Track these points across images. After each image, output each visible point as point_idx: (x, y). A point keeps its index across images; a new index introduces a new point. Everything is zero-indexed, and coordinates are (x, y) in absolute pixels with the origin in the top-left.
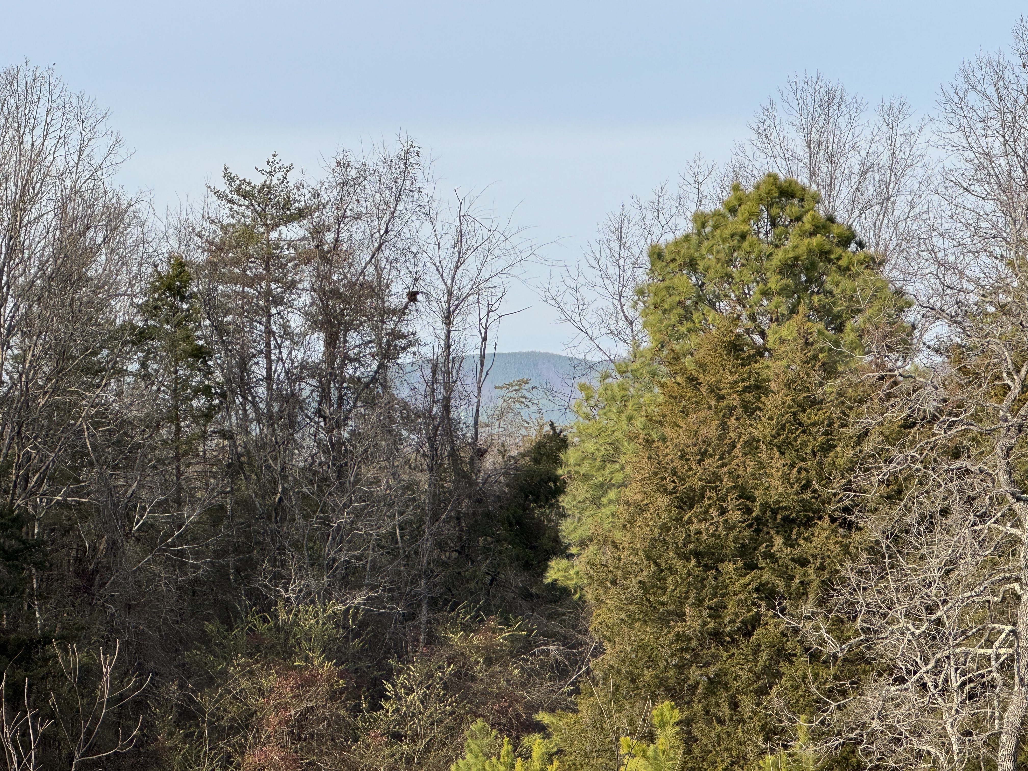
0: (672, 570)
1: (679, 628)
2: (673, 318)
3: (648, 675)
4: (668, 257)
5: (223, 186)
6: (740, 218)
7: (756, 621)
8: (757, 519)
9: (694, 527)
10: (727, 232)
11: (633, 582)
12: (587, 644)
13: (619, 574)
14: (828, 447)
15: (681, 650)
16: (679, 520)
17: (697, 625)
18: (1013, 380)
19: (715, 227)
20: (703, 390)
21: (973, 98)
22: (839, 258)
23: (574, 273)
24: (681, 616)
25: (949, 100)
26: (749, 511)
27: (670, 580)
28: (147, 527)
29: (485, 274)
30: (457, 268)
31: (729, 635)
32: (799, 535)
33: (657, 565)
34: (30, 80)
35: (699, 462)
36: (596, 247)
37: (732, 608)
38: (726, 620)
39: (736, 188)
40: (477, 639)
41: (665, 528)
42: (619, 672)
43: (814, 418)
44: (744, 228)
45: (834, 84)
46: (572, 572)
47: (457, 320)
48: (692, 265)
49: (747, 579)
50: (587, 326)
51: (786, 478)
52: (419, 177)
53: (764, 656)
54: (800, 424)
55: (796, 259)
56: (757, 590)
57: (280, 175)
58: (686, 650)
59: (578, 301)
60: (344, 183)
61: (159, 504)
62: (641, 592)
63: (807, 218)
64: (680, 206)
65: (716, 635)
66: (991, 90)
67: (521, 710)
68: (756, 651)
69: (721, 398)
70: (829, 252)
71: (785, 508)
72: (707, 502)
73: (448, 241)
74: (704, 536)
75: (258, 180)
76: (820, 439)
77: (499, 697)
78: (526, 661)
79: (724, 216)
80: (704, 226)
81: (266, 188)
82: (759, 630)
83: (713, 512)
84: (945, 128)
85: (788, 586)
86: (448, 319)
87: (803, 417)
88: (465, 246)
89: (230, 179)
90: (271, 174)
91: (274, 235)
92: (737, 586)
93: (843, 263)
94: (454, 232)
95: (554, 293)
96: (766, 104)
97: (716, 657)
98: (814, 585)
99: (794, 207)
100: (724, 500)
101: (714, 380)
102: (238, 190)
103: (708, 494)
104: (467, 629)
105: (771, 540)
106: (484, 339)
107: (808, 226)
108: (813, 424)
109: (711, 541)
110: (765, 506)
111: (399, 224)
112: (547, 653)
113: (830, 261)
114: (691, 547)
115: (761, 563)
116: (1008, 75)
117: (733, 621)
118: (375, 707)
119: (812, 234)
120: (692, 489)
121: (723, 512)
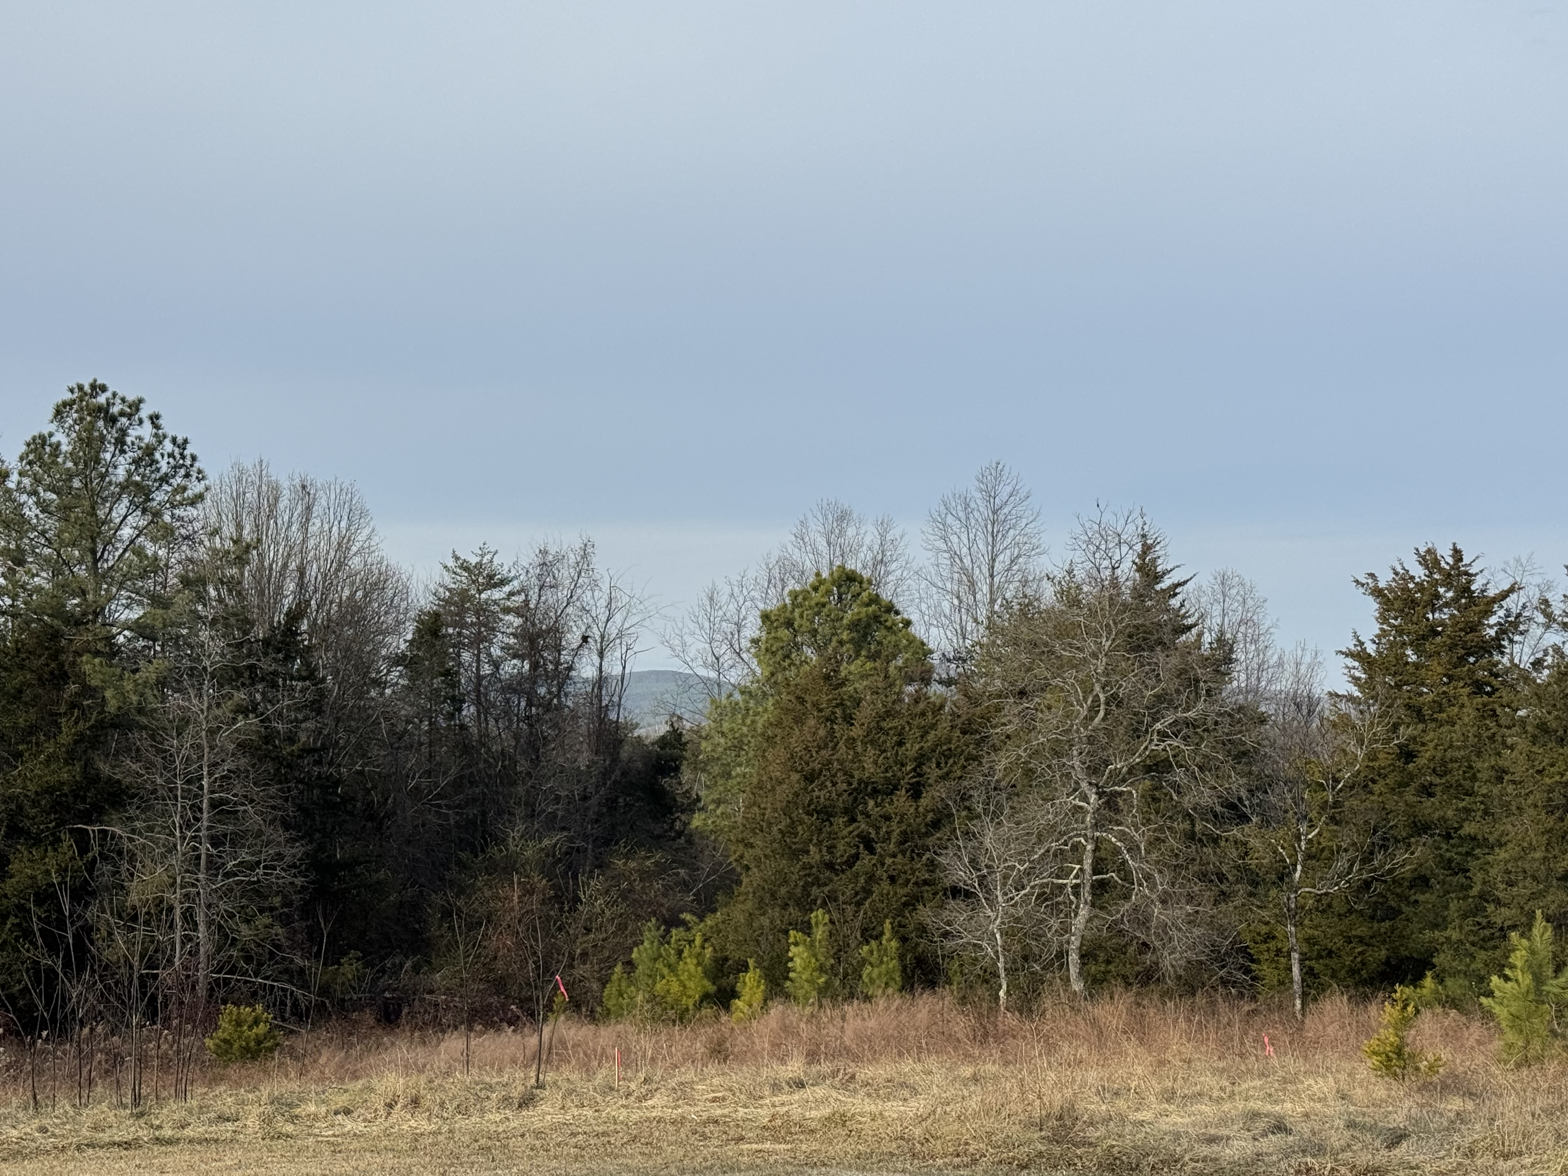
0: (802, 822)
1: (805, 859)
2: (778, 658)
3: (783, 890)
4: (773, 618)
5: (451, 563)
6: (820, 593)
7: (856, 857)
8: (855, 789)
9: (817, 793)
10: (813, 603)
11: (775, 829)
12: (703, 869)
13: (764, 824)
14: (900, 744)
15: (805, 875)
16: (805, 789)
17: (818, 857)
18: (1082, 707)
19: (804, 599)
20: (808, 705)
21: (950, 519)
22: (886, 621)
23: (680, 625)
24: (807, 852)
25: (935, 520)
26: (850, 784)
27: (800, 828)
28: (416, 788)
29: (626, 626)
30: (608, 620)
31: (839, 864)
32: (883, 800)
33: (791, 818)
34: (338, 491)
35: (817, 752)
36: (696, 609)
37: (841, 847)
38: (838, 855)
39: (818, 574)
40: (632, 864)
41: (796, 794)
42: (763, 888)
43: (890, 725)
44: (823, 600)
45: (846, 507)
46: (710, 822)
47: (608, 655)
48: (789, 624)
49: (851, 828)
50: (688, 659)
51: (875, 763)
52: (594, 560)
53: (862, 880)
54: (881, 729)
55: (859, 620)
56: (858, 836)
57: (488, 557)
58: (809, 875)
59: (684, 644)
60: (544, 564)
61: (425, 772)
62: (780, 836)
63: (865, 595)
64: (757, 583)
65: (830, 866)
66: (962, 515)
67: (664, 912)
68: (857, 875)
69: (820, 711)
70: (880, 616)
71: (873, 783)
72: (822, 778)
73: (603, 603)
74: (822, 800)
75: (473, 560)
76: (895, 738)
77: (650, 903)
78: (664, 879)
79: (808, 592)
80: (796, 597)
81: (479, 565)
82: (859, 863)
83: (829, 784)
84: (932, 537)
85: (877, 833)
86: (601, 655)
87: (884, 724)
88: (613, 607)
89: (457, 558)
90: (482, 556)
91: (484, 596)
92: (845, 833)
93: (889, 624)
94: (606, 597)
95: (667, 638)
96: (802, 518)
97: (831, 880)
98: (895, 834)
99: (856, 587)
100: (835, 776)
101: (815, 699)
102: (462, 567)
103: (824, 773)
104: (627, 857)
105: (866, 804)
106: (624, 668)
107: (866, 600)
108: (890, 729)
109: (827, 803)
110: (860, 781)
111: (579, 591)
112: (678, 874)
113: (880, 622)
114: (813, 807)
115: (860, 818)
116: (973, 505)
117: (842, 856)
118: (573, 909)
119: (868, 605)
120: (813, 770)
121: (834, 784)
